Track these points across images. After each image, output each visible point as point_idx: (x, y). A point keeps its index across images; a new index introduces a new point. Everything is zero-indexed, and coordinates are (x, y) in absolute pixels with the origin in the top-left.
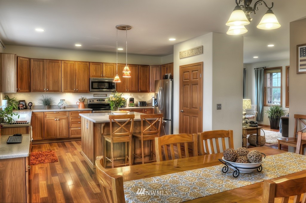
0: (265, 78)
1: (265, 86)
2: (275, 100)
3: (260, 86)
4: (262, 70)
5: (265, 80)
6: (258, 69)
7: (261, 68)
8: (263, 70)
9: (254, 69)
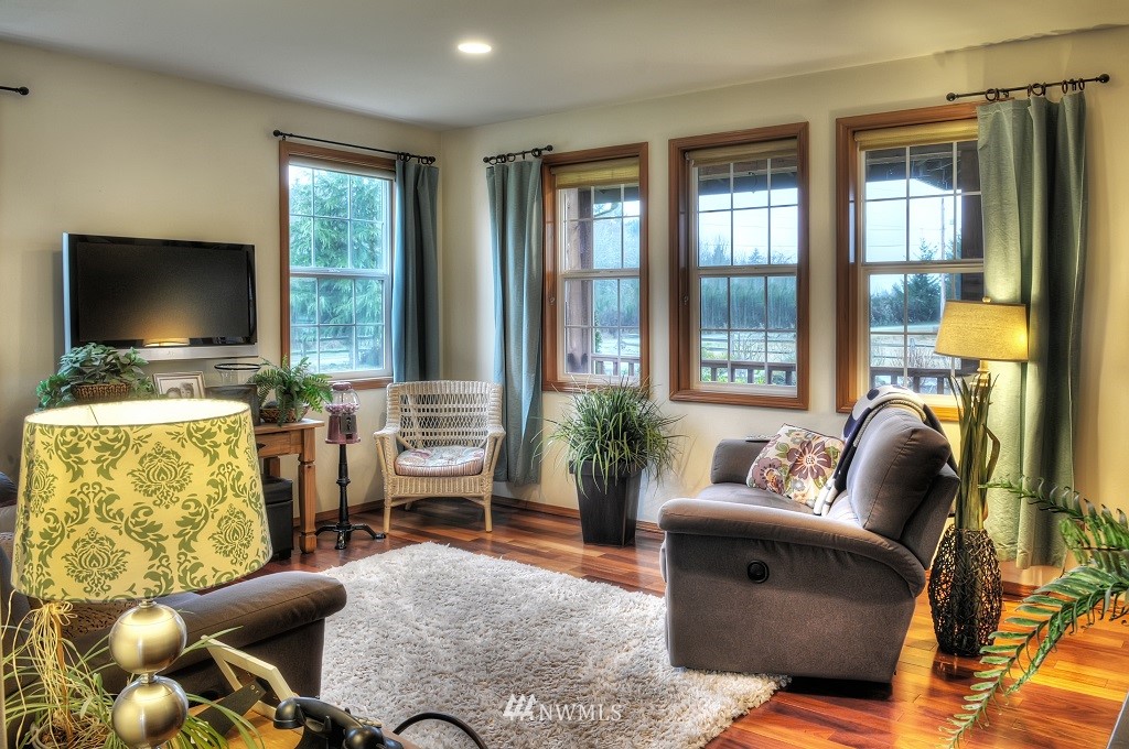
0: (549, 218)
1: (549, 268)
2: (608, 346)
3: (516, 264)
4: (530, 164)
5: (549, 227)
6: (504, 158)
7: (524, 153)
8: (536, 163)
9: (487, 160)
